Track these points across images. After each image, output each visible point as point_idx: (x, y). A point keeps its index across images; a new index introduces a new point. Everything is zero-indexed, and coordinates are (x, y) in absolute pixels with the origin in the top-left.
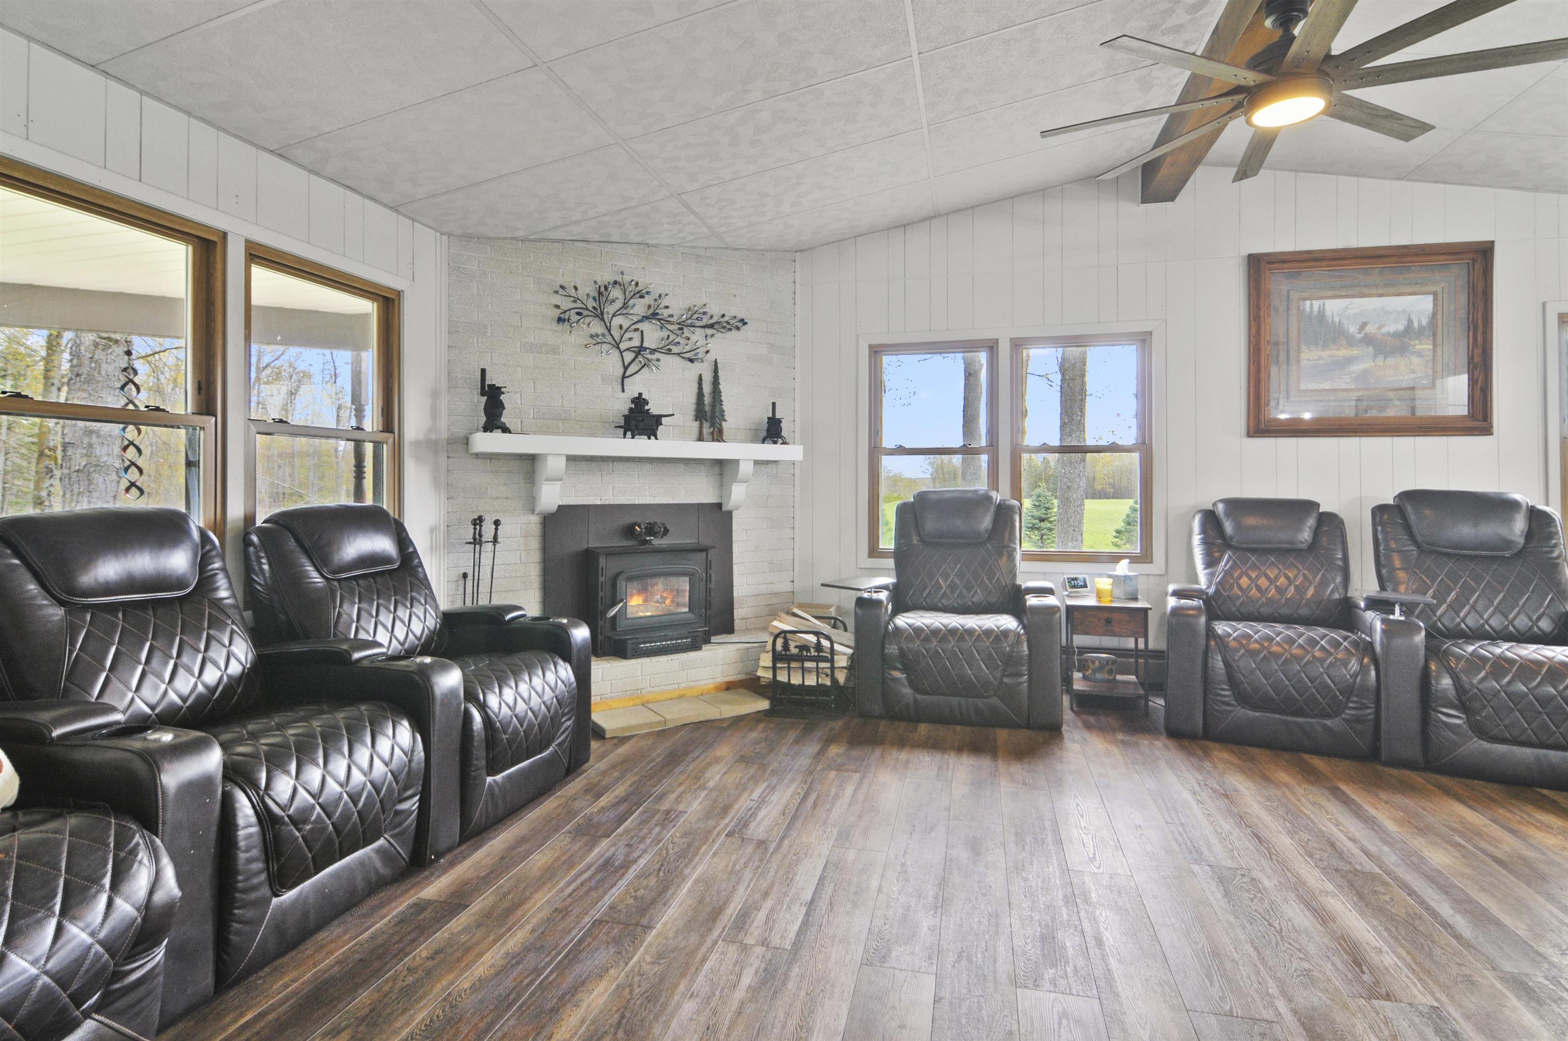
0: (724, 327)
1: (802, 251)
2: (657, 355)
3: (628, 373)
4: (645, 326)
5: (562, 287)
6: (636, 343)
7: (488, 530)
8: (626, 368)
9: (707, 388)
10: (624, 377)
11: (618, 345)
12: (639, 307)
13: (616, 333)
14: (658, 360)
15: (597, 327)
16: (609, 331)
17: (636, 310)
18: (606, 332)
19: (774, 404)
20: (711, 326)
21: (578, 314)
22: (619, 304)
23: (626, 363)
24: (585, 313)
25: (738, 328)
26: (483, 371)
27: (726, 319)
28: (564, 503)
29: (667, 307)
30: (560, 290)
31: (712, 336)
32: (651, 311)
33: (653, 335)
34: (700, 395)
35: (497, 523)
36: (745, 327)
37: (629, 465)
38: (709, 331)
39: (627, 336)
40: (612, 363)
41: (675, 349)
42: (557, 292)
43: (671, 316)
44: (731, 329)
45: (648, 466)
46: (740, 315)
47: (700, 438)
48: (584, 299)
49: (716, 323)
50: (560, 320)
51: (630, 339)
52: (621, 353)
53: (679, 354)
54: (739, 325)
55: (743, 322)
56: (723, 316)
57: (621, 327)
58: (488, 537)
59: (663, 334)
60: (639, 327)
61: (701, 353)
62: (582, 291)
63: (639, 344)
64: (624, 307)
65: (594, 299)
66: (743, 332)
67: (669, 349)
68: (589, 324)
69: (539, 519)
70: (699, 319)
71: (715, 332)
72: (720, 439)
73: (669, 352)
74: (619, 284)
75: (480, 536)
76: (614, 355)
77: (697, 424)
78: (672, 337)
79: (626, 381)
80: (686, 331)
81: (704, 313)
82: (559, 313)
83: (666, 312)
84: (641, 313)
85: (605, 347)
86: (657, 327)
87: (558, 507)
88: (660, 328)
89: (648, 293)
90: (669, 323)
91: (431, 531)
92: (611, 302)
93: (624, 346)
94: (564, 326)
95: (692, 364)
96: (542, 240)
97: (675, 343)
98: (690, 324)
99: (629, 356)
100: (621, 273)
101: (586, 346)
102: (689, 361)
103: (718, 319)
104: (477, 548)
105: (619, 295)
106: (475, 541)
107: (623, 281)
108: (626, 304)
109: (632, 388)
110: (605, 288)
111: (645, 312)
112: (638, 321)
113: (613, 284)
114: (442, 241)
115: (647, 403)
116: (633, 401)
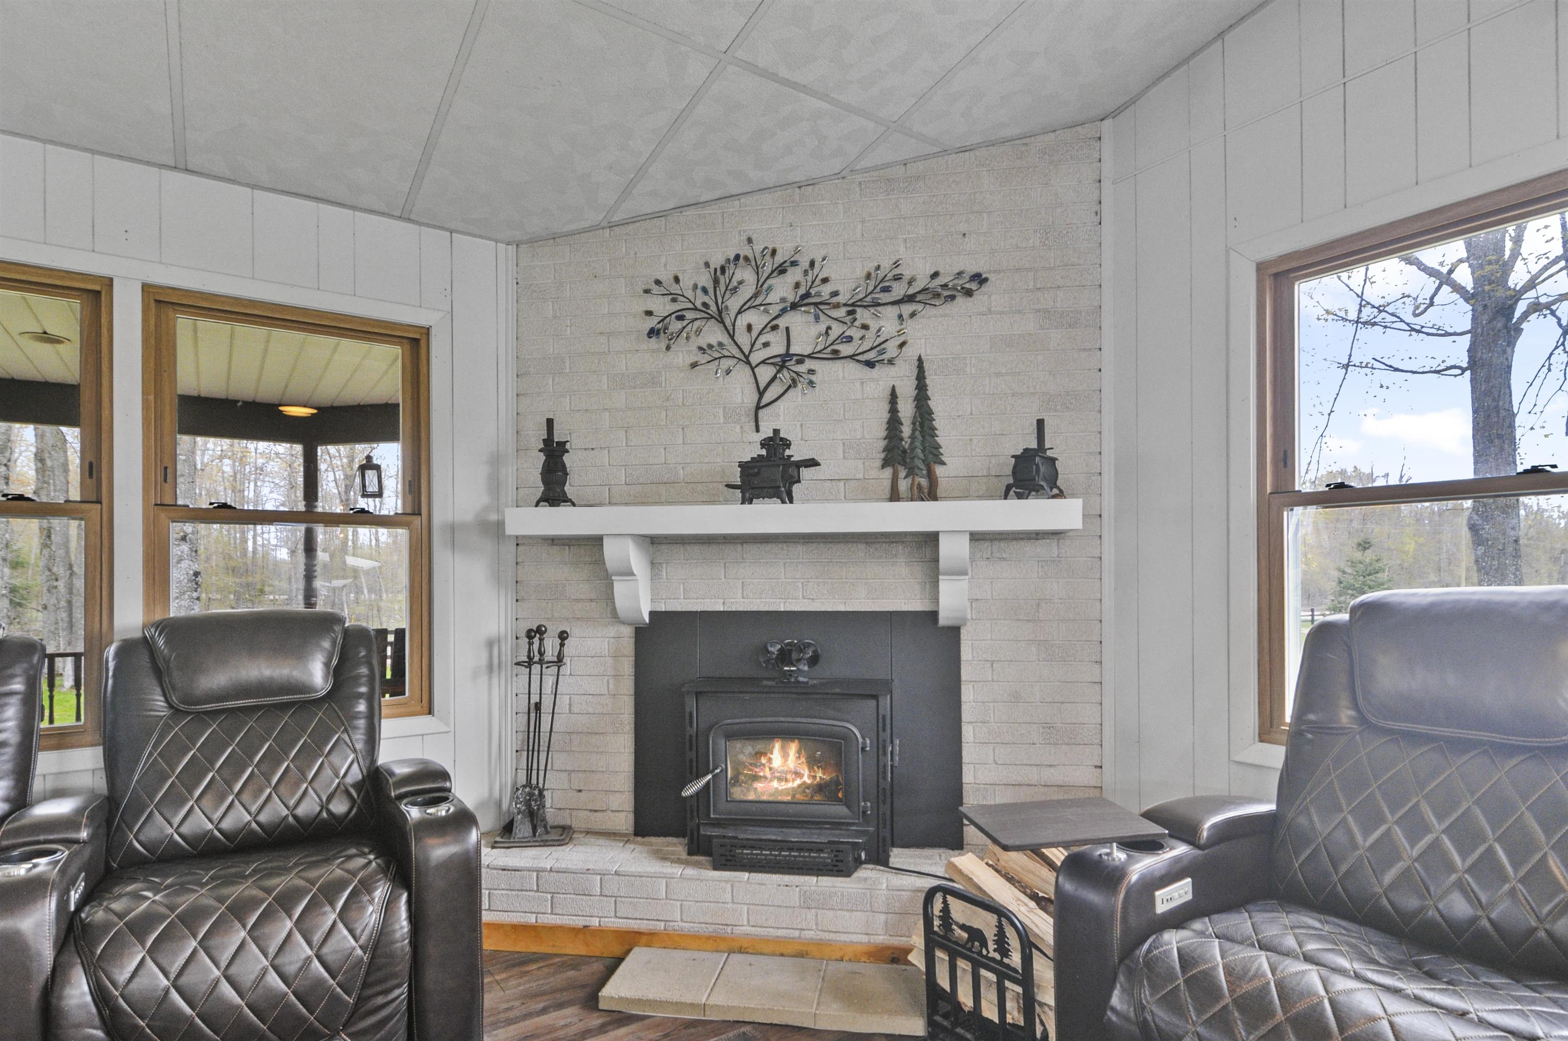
0: (937, 295)
1: (1114, 114)
2: (809, 364)
3: (766, 399)
4: (797, 321)
5: (658, 282)
6: (777, 348)
7: (551, 646)
8: (761, 394)
9: (906, 410)
10: (758, 407)
11: (747, 357)
12: (783, 290)
13: (744, 339)
14: (811, 372)
15: (713, 334)
16: (732, 337)
17: (773, 297)
18: (726, 340)
19: (1040, 423)
20: (911, 298)
21: (681, 318)
22: (747, 291)
23: (762, 386)
24: (689, 315)
25: (969, 293)
26: (550, 423)
27: (942, 280)
28: (663, 608)
29: (825, 280)
30: (656, 289)
31: (913, 315)
32: (802, 291)
33: (805, 332)
34: (894, 422)
35: (563, 636)
36: (985, 288)
37: (768, 547)
38: (907, 309)
39: (763, 339)
40: (739, 387)
41: (846, 349)
42: (647, 291)
43: (835, 294)
44: (953, 298)
45: (800, 549)
46: (973, 269)
47: (894, 496)
48: (689, 294)
49: (924, 290)
50: (652, 333)
51: (766, 345)
52: (753, 369)
53: (851, 357)
54: (973, 286)
55: (980, 279)
56: (935, 275)
57: (749, 328)
58: (550, 655)
59: (822, 327)
60: (782, 322)
61: (891, 349)
62: (687, 282)
63: (782, 350)
64: (756, 295)
65: (705, 290)
66: (981, 297)
67: (836, 352)
68: (699, 332)
69: (628, 632)
70: (886, 290)
71: (919, 307)
72: (932, 495)
73: (836, 356)
74: (746, 259)
75: (541, 653)
76: (742, 374)
77: (888, 472)
78: (837, 329)
79: (761, 413)
80: (863, 315)
81: (897, 278)
82: (652, 322)
83: (826, 290)
84: (783, 300)
85: (726, 363)
86: (811, 318)
87: (652, 614)
88: (817, 318)
89: (794, 264)
90: (837, 306)
91: (490, 644)
92: (733, 291)
93: (757, 357)
94: (662, 340)
95: (876, 371)
96: (635, 220)
97: (845, 339)
98: (873, 302)
99: (765, 373)
100: (749, 241)
101: (690, 365)
102: (869, 365)
103: (922, 283)
104: (535, 670)
105: (746, 276)
106: (530, 661)
107: (752, 253)
108: (762, 288)
109: (774, 423)
110: (721, 271)
111: (791, 296)
112: (779, 315)
113: (730, 263)
114: (507, 253)
115: (787, 444)
116: (765, 444)
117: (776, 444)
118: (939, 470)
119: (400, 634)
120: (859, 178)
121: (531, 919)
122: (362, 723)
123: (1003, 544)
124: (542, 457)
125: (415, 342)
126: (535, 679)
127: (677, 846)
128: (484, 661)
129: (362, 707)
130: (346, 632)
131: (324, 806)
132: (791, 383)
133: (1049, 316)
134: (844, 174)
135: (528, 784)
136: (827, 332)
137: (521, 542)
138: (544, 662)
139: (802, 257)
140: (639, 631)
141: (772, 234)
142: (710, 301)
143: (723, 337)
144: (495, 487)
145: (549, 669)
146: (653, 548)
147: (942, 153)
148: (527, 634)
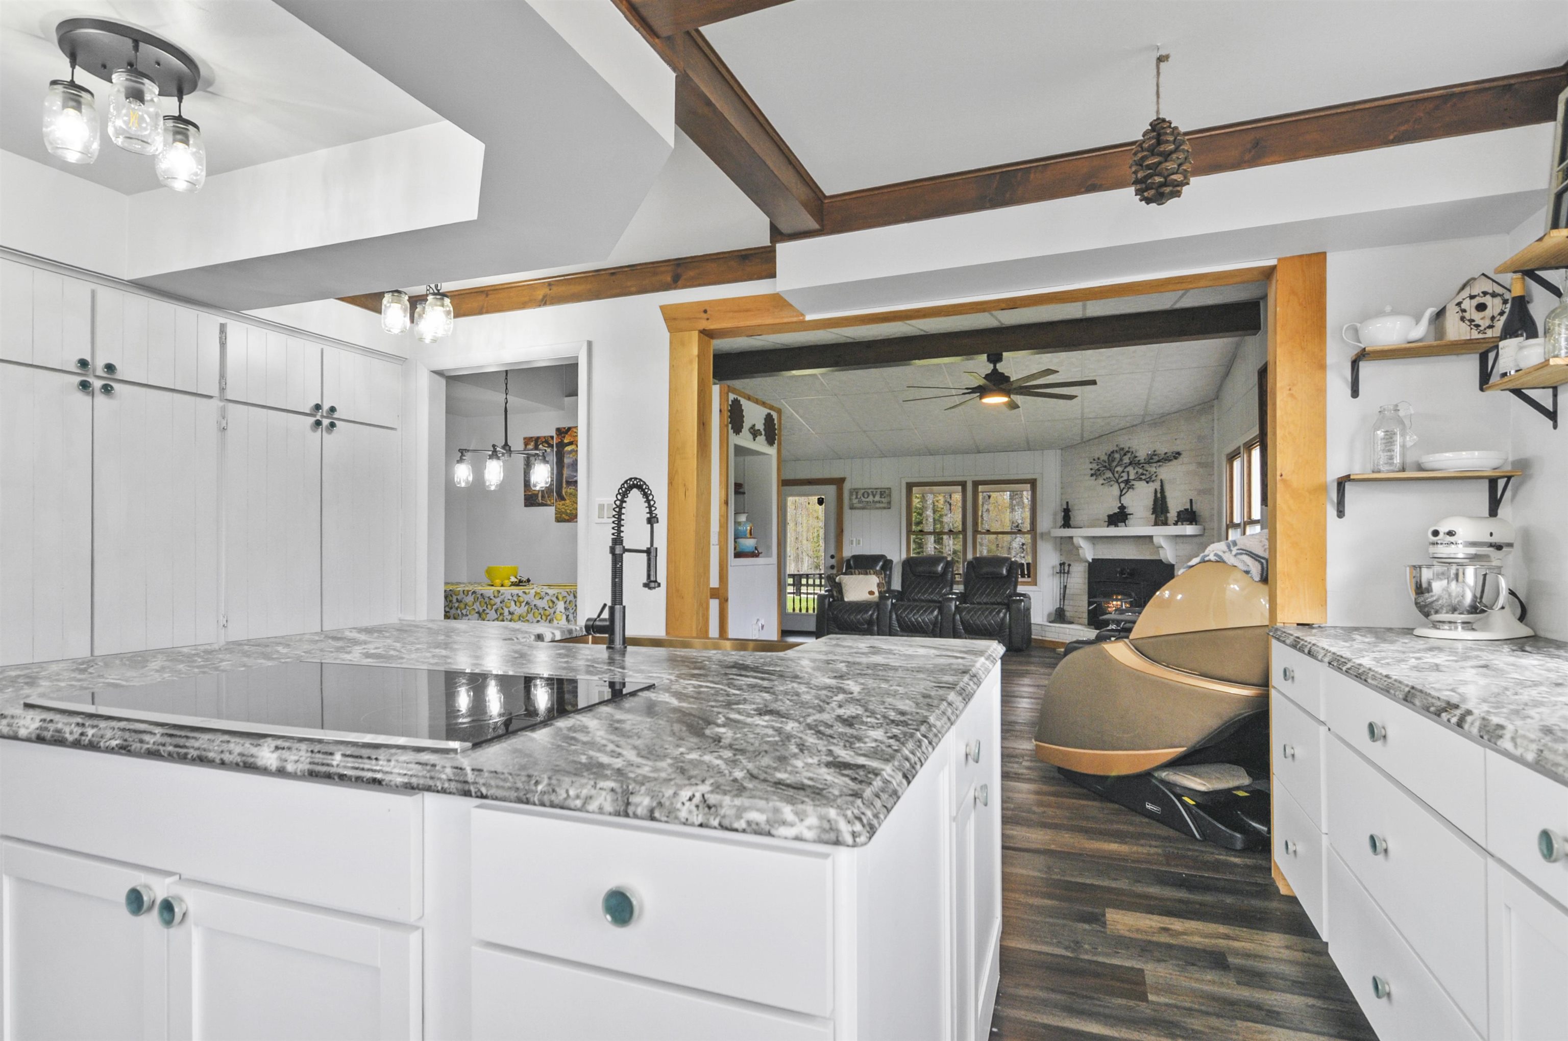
0: (1166, 460)
2: (1133, 482)
3: (1124, 492)
4: (1130, 469)
6: (1125, 478)
7: (1066, 568)
8: (1121, 491)
9: (1159, 496)
10: (1121, 496)
11: (1117, 481)
12: (1126, 460)
13: (1117, 475)
14: (1133, 485)
15: (1108, 474)
16: (1113, 474)
17: (1124, 462)
18: (1112, 476)
19: (1191, 500)
20: (1159, 461)
21: (1099, 470)
22: (1117, 461)
23: (1121, 489)
24: (1102, 469)
27: (1168, 455)
28: (1096, 557)
29: (1136, 457)
30: (1093, 462)
32: (1131, 460)
33: (1132, 472)
34: (1155, 500)
35: (1069, 565)
36: (1181, 456)
38: (1159, 464)
39: (1122, 475)
40: (1115, 490)
41: (1143, 477)
42: (1091, 462)
43: (1139, 460)
44: (1171, 460)
46: (1177, 451)
47: (1156, 524)
48: (1102, 462)
49: (1163, 458)
50: (1092, 475)
51: (1122, 477)
52: (1119, 484)
53: (1144, 480)
54: (1177, 456)
55: (1179, 454)
56: (1166, 453)
57: (1117, 472)
58: (1066, 571)
59: (1135, 471)
60: (1126, 470)
61: (1154, 478)
62: (1101, 459)
64: (1119, 462)
65: (1105, 461)
66: (1180, 460)
68: (1104, 474)
69: (1087, 564)
70: (1151, 458)
71: (1161, 464)
72: (1165, 523)
73: (1141, 479)
74: (1116, 451)
75: (1064, 570)
76: (1116, 487)
77: (1154, 515)
78: (1141, 471)
79: (1122, 498)
80: (1147, 466)
81: (1155, 455)
82: (1093, 472)
83: (1137, 459)
84: (1126, 463)
85: (1112, 483)
86: (1132, 468)
87: (1093, 559)
88: (1134, 468)
89: (1128, 452)
90: (1140, 464)
91: (1053, 567)
92: (1113, 461)
93: (1120, 480)
94: (1094, 477)
95: (1151, 484)
96: (1090, 440)
97: (1142, 474)
98: (1149, 463)
99: (1122, 485)
100: (1117, 446)
101: (1102, 484)
102: (1147, 482)
103: (1163, 456)
104: (1062, 575)
105: (1117, 456)
106: (1060, 572)
107: (1117, 449)
108: (1121, 460)
109: (1126, 501)
110: (1110, 455)
111: (1128, 461)
112: (1126, 467)
113: (1113, 452)
114: (1059, 452)
115: (1125, 508)
116: (1119, 508)
117: (1122, 508)
118: (1168, 515)
119: (1028, 564)
120: (1147, 423)
121: (1054, 640)
122: (1013, 584)
123: (1185, 538)
124: (1063, 514)
125: (1033, 482)
126: (1062, 578)
127: (1093, 627)
128: (1051, 572)
129: (1013, 579)
130: (1011, 561)
131: (1003, 599)
132: (1129, 488)
133: (1200, 464)
134: (1143, 422)
135: (1060, 608)
136: (1137, 473)
137: (1061, 538)
138: (1064, 573)
139: (1131, 450)
140: (1090, 564)
141: (1125, 441)
142: (1107, 464)
143: (1110, 475)
144: (1055, 521)
145: (1066, 575)
146: (1093, 539)
147: (1169, 414)
148: (1061, 565)
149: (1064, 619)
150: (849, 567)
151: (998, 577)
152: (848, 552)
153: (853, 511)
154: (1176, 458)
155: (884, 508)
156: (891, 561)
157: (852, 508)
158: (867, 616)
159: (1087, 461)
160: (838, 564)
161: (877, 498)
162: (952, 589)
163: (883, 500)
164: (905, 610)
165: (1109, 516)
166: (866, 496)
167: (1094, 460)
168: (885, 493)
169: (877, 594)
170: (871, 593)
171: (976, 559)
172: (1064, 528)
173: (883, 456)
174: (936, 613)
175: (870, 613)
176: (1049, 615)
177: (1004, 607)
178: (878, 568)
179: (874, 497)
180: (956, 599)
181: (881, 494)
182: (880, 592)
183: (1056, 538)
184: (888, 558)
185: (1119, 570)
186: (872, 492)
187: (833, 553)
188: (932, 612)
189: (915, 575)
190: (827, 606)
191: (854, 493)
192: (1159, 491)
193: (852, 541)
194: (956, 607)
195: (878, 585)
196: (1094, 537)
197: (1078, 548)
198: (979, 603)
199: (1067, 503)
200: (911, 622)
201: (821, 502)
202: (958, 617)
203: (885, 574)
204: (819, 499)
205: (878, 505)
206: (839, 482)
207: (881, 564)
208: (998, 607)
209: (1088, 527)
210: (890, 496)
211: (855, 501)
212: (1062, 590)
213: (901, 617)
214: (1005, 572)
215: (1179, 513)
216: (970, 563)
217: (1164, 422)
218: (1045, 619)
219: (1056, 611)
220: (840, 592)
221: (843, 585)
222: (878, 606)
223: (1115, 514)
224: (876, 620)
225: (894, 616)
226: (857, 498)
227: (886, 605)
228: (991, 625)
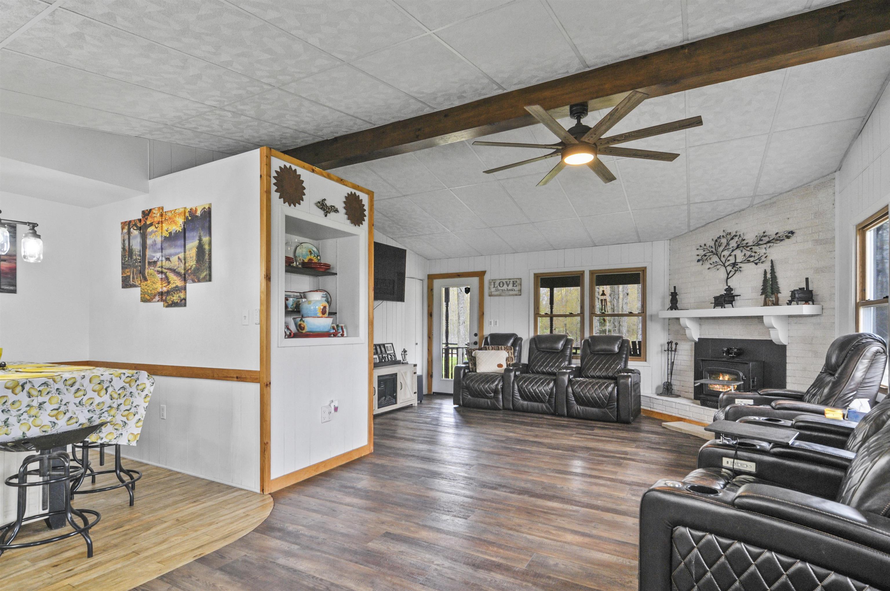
0: (777, 240)
1: (837, 171)
2: (740, 265)
3: (729, 276)
4: (738, 252)
6: (732, 260)
8: (728, 274)
9: (769, 276)
10: (727, 278)
11: (724, 264)
12: (733, 244)
13: (723, 259)
14: (740, 267)
15: (715, 259)
16: (720, 259)
17: (731, 246)
18: (718, 260)
19: (807, 279)
20: (769, 242)
21: (705, 256)
22: (723, 245)
23: (728, 272)
24: (709, 254)
27: (780, 235)
28: (702, 337)
29: (744, 240)
30: (700, 248)
32: (738, 244)
33: (740, 255)
34: (765, 280)
35: (677, 344)
36: (794, 235)
37: (730, 320)
38: (769, 245)
39: (728, 259)
40: (722, 273)
41: (752, 259)
42: (698, 249)
43: (747, 243)
44: (783, 240)
45: (739, 320)
46: (790, 230)
47: (765, 304)
48: (708, 248)
49: (774, 239)
50: (698, 261)
52: (726, 267)
53: (752, 262)
54: (790, 235)
55: (792, 233)
56: (777, 234)
57: (724, 256)
58: (673, 349)
59: (743, 254)
60: (733, 254)
61: (763, 259)
62: (708, 245)
63: (733, 261)
64: (726, 246)
65: (712, 247)
66: (793, 239)
67: (749, 260)
68: (710, 259)
69: (693, 343)
70: (761, 240)
71: (772, 244)
72: (777, 303)
73: (749, 261)
74: (723, 236)
75: (671, 348)
76: (723, 269)
77: (763, 296)
78: (748, 253)
79: (729, 280)
80: (755, 248)
81: (764, 236)
82: (699, 258)
83: (745, 242)
84: (733, 247)
85: (719, 267)
86: (740, 251)
87: (699, 339)
88: (742, 251)
89: (736, 236)
90: (747, 247)
91: (662, 346)
92: (720, 246)
93: (727, 264)
94: (701, 262)
95: (760, 265)
96: (697, 228)
97: (751, 256)
98: (758, 245)
99: (729, 268)
100: (724, 231)
101: (709, 269)
102: (756, 264)
103: (774, 236)
104: (670, 352)
105: (724, 241)
106: (668, 350)
107: (724, 234)
108: (728, 244)
109: (732, 283)
110: (716, 241)
111: (735, 245)
112: (733, 251)
113: (719, 238)
114: (667, 242)
115: (732, 289)
116: (726, 290)
117: (729, 290)
118: (779, 295)
119: (639, 342)
120: (756, 206)
121: (663, 413)
122: (624, 359)
123: (800, 319)
124: (671, 297)
125: (643, 271)
126: (670, 355)
127: (700, 402)
128: (660, 350)
129: (624, 356)
130: (623, 340)
131: (613, 374)
132: (736, 271)
133: (817, 242)
134: (751, 206)
135: (668, 382)
136: (745, 255)
137: (669, 319)
138: (671, 351)
139: (738, 234)
140: (696, 343)
141: (732, 227)
142: (714, 250)
143: (717, 259)
144: (663, 305)
145: (673, 353)
146: (700, 320)
147: (781, 194)
148: (668, 343)
149: (671, 392)
150: (486, 343)
151: (610, 354)
152: (487, 331)
153: (492, 297)
154: (788, 237)
155: (516, 295)
156: (521, 339)
157: (490, 296)
158: (493, 386)
159: (694, 248)
160: (480, 340)
161: (510, 287)
162: (570, 363)
163: (515, 288)
164: (525, 382)
165: (716, 299)
166: (501, 285)
167: (701, 246)
168: (516, 282)
169: (505, 366)
170: (500, 366)
171: (592, 338)
172: (672, 309)
173: (515, 252)
174: (551, 385)
175: (496, 383)
176: (658, 388)
177: (613, 381)
178: (509, 344)
179: (508, 286)
180: (570, 373)
181: (513, 284)
182: (508, 365)
183: (664, 319)
184: (519, 336)
185: (725, 349)
186: (507, 282)
187: (476, 331)
188: (548, 384)
189: (539, 351)
190: (462, 377)
191: (492, 283)
192: (769, 271)
193: (491, 322)
194: (570, 381)
195: (507, 359)
196: (700, 318)
197: (684, 328)
198: (593, 377)
199: (675, 287)
200: (530, 392)
201: (467, 291)
202: (570, 390)
203: (515, 350)
204: (466, 288)
205: (511, 293)
206: (481, 274)
207: (511, 341)
208: (608, 382)
209: (694, 309)
210: (521, 285)
211: (493, 290)
212: (670, 366)
213: (522, 388)
214: (616, 349)
215: (793, 293)
216: (586, 341)
217: (775, 203)
218: (654, 391)
219: (664, 385)
220: (475, 364)
221: (477, 359)
222: (504, 377)
223: (722, 296)
224: (500, 390)
225: (516, 387)
226: (494, 287)
227: (510, 376)
228: (600, 398)
